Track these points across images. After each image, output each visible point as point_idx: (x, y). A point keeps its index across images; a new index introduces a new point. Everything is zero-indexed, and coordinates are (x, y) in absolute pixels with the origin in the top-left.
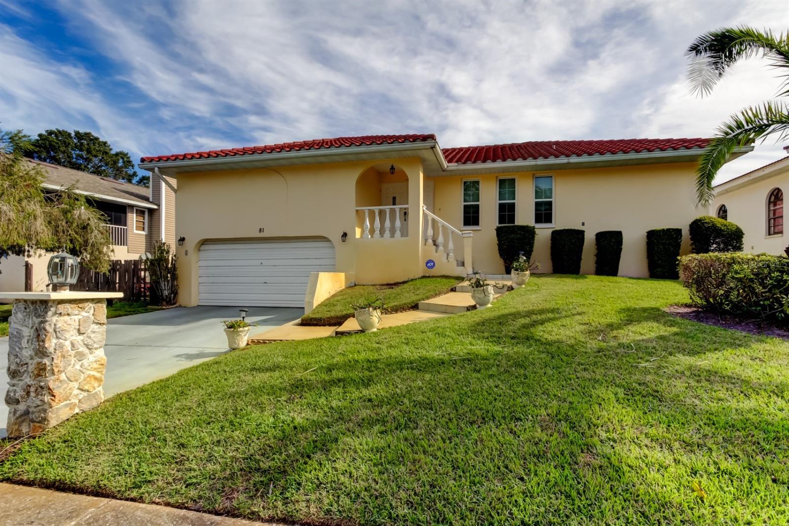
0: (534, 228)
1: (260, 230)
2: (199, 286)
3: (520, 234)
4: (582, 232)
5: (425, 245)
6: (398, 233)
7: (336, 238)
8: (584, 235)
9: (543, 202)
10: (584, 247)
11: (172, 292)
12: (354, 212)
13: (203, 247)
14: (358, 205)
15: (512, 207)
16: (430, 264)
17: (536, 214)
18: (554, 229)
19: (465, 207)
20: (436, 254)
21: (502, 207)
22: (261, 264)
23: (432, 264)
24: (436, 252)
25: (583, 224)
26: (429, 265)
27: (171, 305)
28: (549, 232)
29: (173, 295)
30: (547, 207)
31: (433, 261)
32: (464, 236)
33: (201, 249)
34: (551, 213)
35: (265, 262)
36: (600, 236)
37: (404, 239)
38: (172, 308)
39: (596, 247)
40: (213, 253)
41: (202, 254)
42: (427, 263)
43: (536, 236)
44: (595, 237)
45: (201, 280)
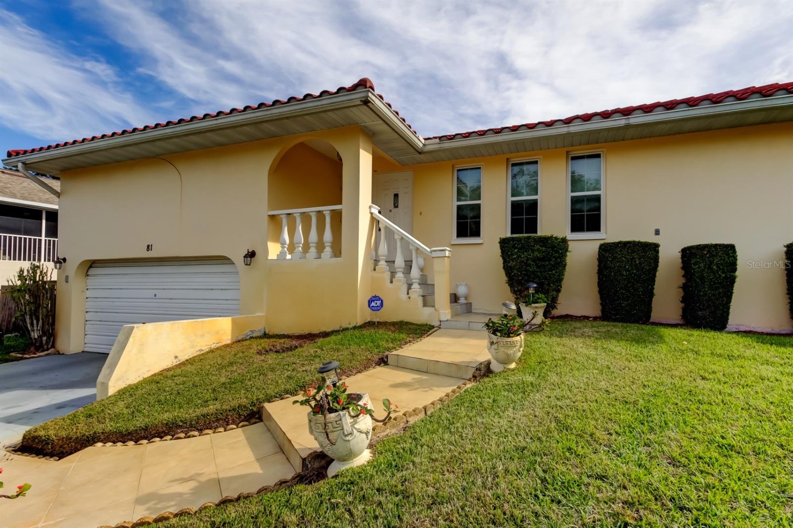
0: (564, 241)
1: (148, 246)
2: (85, 324)
3: (538, 250)
4: (655, 247)
5: (375, 270)
6: (328, 250)
7: (238, 258)
8: (658, 252)
9: (585, 196)
10: (658, 274)
11: (44, 333)
12: (266, 218)
13: (92, 271)
14: (271, 207)
15: (533, 207)
16: (375, 303)
17: (572, 217)
18: (602, 242)
19: (459, 208)
20: (390, 285)
21: (516, 208)
22: (155, 295)
23: (379, 303)
24: (391, 282)
25: (657, 232)
26: (373, 304)
27: (43, 351)
28: (594, 247)
29: (44, 338)
30: (593, 205)
31: (380, 299)
32: (434, 254)
33: (90, 272)
34: (599, 215)
35: (160, 294)
36: (689, 254)
37: (335, 260)
38: (39, 357)
39: (683, 272)
40: (102, 279)
41: (92, 281)
42: (370, 302)
43: (568, 254)
44: (680, 255)
45: (89, 316)
